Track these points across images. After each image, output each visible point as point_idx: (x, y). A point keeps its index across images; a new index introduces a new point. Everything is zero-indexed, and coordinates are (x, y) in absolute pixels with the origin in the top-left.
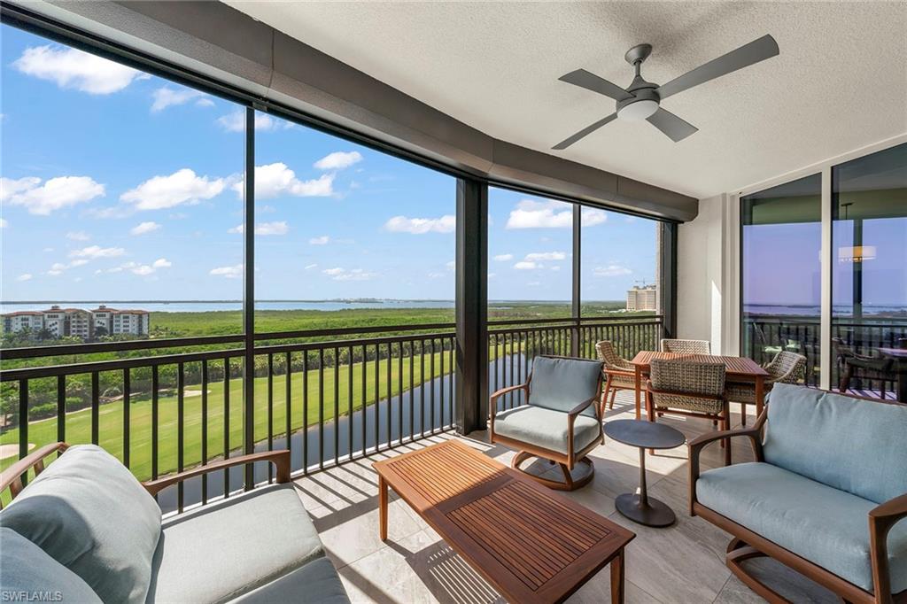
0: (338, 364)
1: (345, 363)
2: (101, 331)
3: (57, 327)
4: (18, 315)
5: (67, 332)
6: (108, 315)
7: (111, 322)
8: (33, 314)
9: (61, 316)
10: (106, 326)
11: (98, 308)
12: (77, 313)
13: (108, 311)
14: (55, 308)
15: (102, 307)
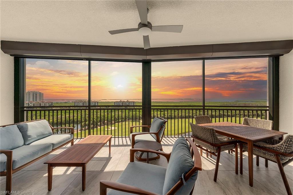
0: (178, 118)
1: (180, 118)
3: (121, 105)
4: (116, 102)
6: (128, 102)
7: (129, 104)
8: (118, 102)
9: (122, 102)
12: (124, 102)
14: (121, 100)
15: (128, 100)
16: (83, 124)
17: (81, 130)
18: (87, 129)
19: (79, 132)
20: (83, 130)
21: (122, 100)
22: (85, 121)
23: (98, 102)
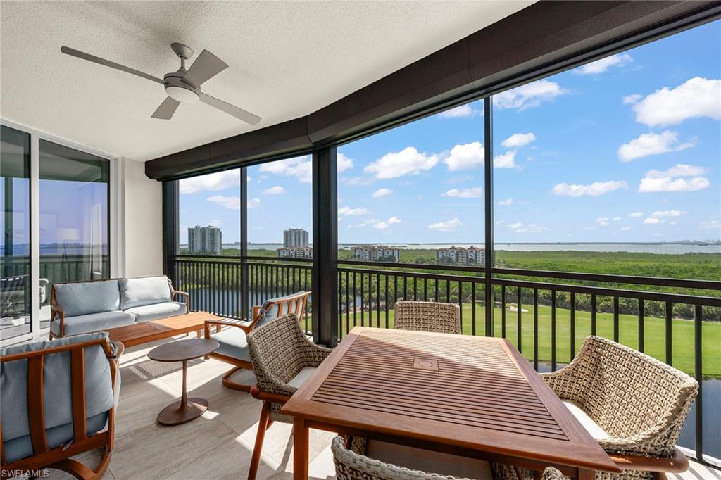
2: (471, 260)
3: (454, 258)
4: (441, 250)
5: (458, 261)
6: (474, 251)
7: (476, 256)
8: (445, 250)
9: (455, 251)
10: (474, 258)
11: (469, 247)
12: (462, 250)
13: (474, 249)
14: (453, 247)
15: (472, 247)
16: (366, 296)
17: (362, 309)
18: (374, 309)
19: (359, 312)
20: (366, 308)
21: (456, 246)
22: (370, 292)
23: (399, 250)
